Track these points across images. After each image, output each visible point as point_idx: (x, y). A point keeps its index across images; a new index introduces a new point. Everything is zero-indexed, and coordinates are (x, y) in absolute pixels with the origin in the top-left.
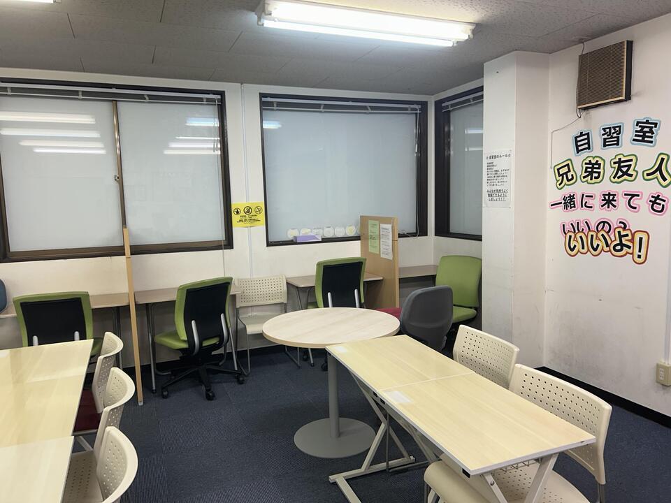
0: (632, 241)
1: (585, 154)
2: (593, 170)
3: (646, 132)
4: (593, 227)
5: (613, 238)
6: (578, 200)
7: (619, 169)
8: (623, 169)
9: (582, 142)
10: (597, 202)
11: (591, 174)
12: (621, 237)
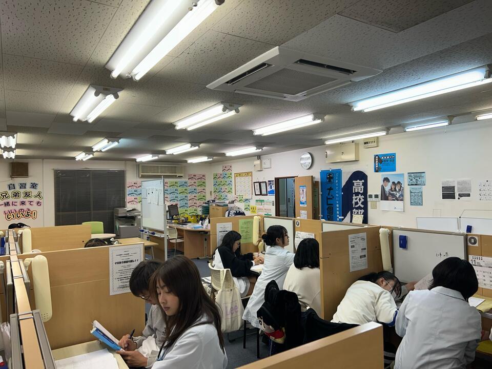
0: (32, 213)
1: (13, 190)
2: (16, 195)
3: (34, 186)
4: (17, 211)
5: (25, 213)
6: (11, 204)
7: (26, 195)
8: (27, 195)
9: (11, 187)
10: (18, 204)
11: (16, 196)
12: (28, 213)
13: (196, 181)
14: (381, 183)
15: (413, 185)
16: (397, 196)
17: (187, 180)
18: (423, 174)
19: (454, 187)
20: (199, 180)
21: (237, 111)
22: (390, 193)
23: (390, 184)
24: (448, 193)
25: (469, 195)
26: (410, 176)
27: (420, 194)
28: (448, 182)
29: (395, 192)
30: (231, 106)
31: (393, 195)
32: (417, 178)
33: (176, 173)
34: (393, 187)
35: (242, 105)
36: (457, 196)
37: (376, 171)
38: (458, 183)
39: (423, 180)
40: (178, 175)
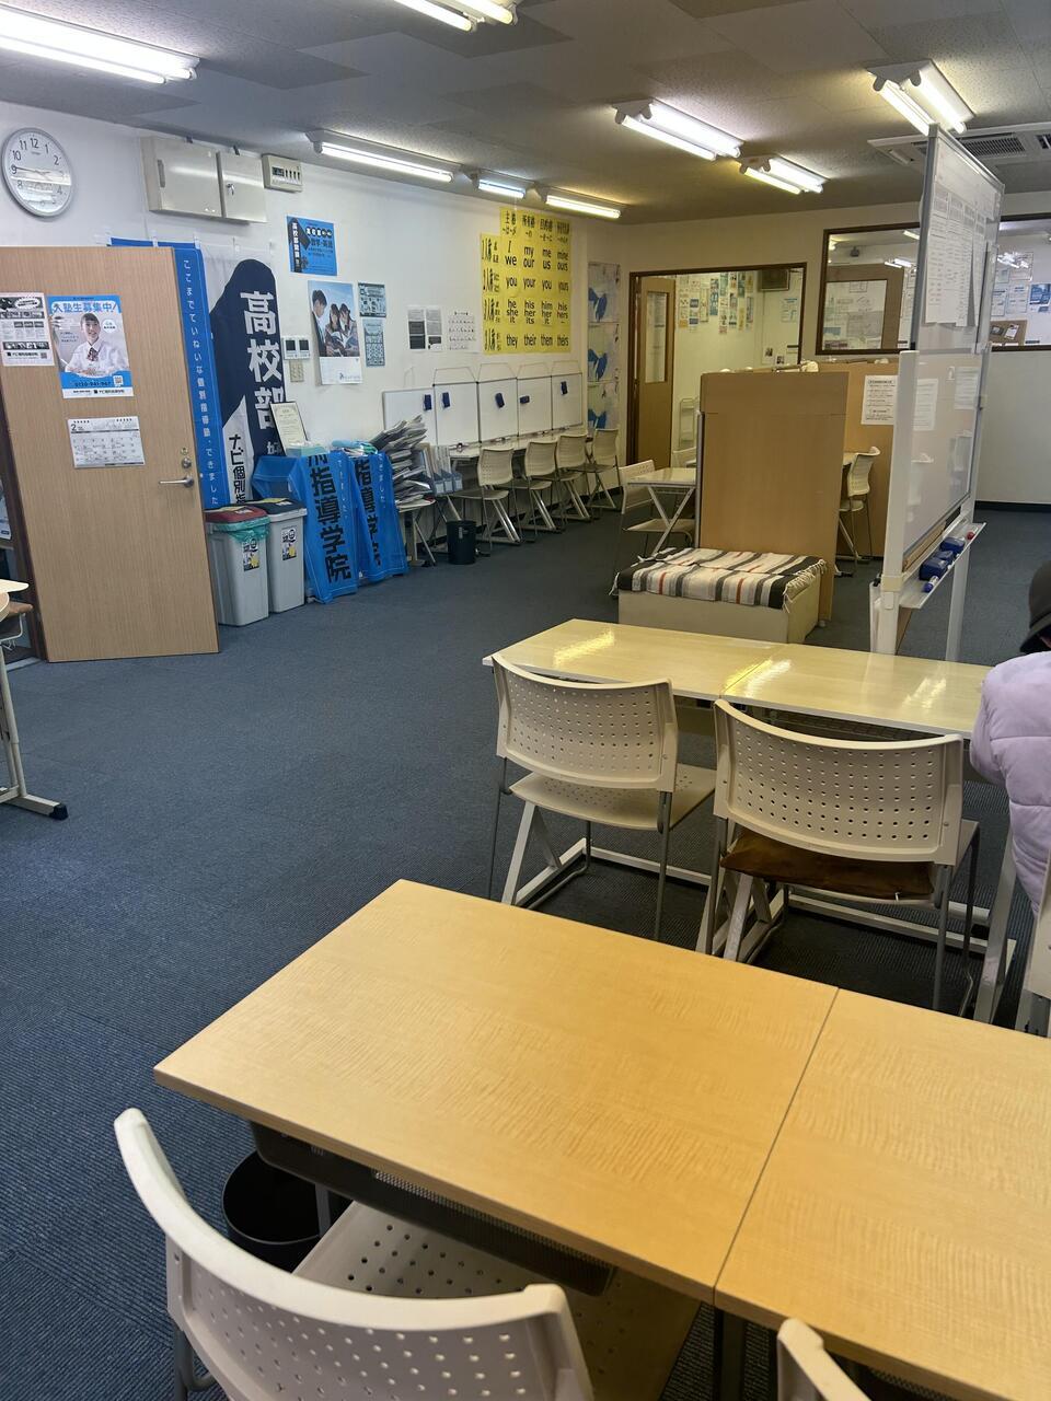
15: (367, 315)
16: (344, 344)
18: (382, 291)
19: (423, 323)
22: (328, 336)
23: (328, 309)
25: (439, 340)
26: (362, 292)
27: (379, 339)
28: (415, 310)
29: (337, 334)
31: (336, 342)
32: (373, 298)
34: (334, 319)
36: (427, 343)
38: (428, 314)
39: (383, 303)
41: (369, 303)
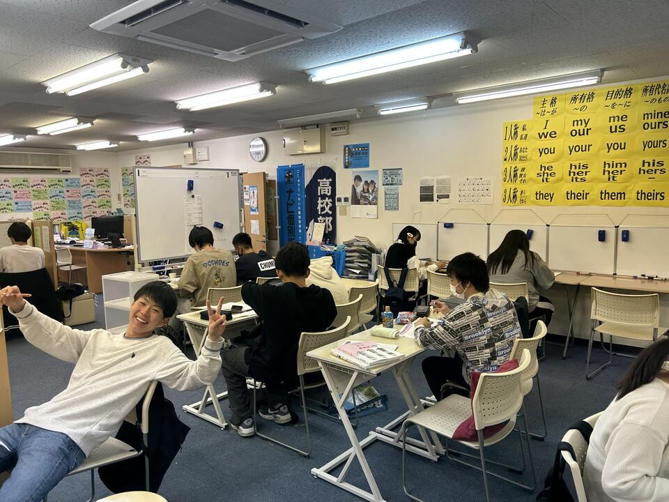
13: (94, 178)
14: (352, 182)
15: (387, 184)
16: (370, 199)
17: (79, 177)
18: (400, 171)
19: (433, 187)
20: (99, 177)
21: (146, 69)
22: (361, 196)
23: (363, 183)
24: (427, 195)
25: (447, 197)
26: (385, 173)
27: (396, 196)
28: (426, 180)
29: (367, 194)
30: (135, 60)
31: (366, 198)
32: (392, 176)
33: (58, 166)
34: (366, 187)
35: (152, 60)
36: (435, 198)
37: (346, 167)
38: (437, 181)
39: (399, 178)
40: (62, 168)
41: (389, 179)
